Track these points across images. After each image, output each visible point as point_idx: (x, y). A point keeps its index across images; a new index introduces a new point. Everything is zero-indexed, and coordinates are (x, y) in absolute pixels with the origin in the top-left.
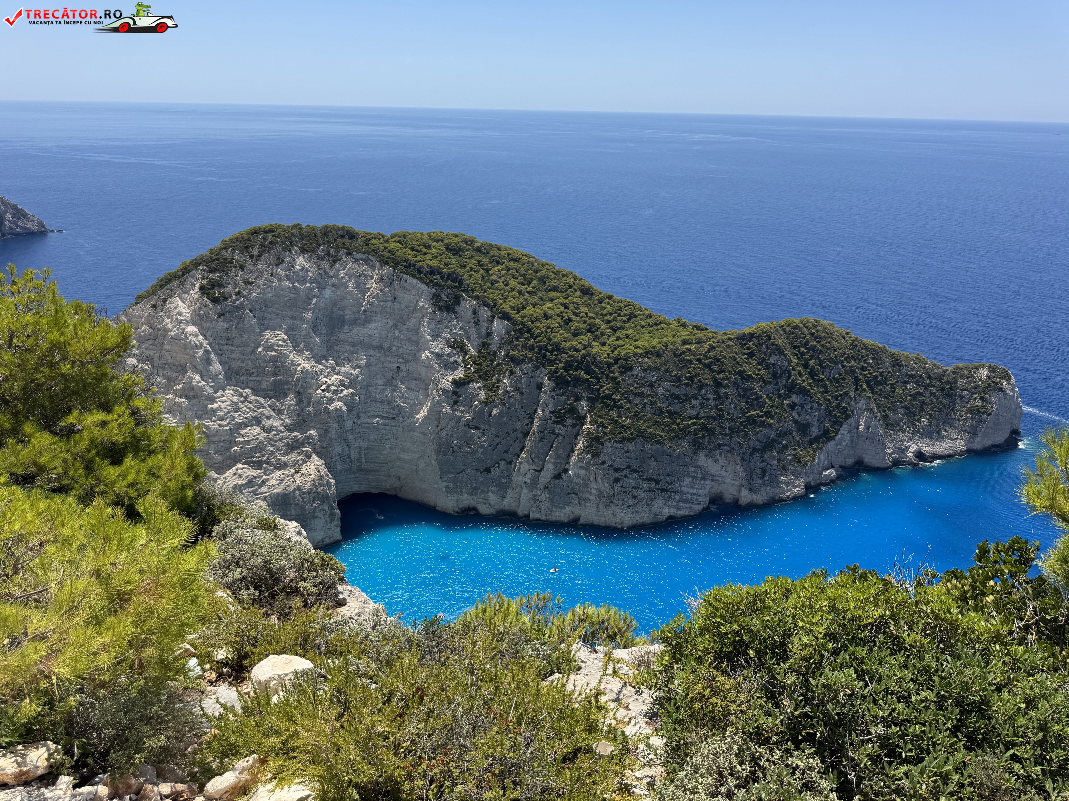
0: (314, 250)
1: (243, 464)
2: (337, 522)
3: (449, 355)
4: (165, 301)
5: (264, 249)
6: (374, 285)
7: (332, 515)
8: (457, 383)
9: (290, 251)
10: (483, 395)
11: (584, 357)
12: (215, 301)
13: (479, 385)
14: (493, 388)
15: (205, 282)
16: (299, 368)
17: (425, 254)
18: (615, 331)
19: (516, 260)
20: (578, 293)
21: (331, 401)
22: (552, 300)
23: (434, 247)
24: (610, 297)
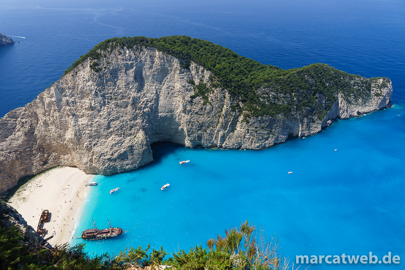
0: (132, 48)
1: (115, 135)
2: (151, 154)
3: (188, 86)
4: (77, 73)
5: (113, 48)
6: (156, 60)
7: (149, 152)
8: (192, 97)
9: (123, 48)
10: (202, 102)
11: (241, 84)
12: (97, 71)
13: (201, 97)
14: (206, 98)
15: (91, 64)
16: (132, 96)
17: (174, 45)
18: (249, 72)
19: (207, 45)
20: (232, 57)
21: (145, 108)
22: (224, 61)
23: (178, 42)
24: (244, 58)
